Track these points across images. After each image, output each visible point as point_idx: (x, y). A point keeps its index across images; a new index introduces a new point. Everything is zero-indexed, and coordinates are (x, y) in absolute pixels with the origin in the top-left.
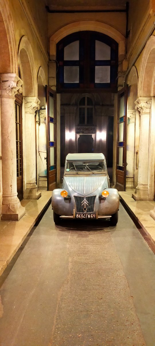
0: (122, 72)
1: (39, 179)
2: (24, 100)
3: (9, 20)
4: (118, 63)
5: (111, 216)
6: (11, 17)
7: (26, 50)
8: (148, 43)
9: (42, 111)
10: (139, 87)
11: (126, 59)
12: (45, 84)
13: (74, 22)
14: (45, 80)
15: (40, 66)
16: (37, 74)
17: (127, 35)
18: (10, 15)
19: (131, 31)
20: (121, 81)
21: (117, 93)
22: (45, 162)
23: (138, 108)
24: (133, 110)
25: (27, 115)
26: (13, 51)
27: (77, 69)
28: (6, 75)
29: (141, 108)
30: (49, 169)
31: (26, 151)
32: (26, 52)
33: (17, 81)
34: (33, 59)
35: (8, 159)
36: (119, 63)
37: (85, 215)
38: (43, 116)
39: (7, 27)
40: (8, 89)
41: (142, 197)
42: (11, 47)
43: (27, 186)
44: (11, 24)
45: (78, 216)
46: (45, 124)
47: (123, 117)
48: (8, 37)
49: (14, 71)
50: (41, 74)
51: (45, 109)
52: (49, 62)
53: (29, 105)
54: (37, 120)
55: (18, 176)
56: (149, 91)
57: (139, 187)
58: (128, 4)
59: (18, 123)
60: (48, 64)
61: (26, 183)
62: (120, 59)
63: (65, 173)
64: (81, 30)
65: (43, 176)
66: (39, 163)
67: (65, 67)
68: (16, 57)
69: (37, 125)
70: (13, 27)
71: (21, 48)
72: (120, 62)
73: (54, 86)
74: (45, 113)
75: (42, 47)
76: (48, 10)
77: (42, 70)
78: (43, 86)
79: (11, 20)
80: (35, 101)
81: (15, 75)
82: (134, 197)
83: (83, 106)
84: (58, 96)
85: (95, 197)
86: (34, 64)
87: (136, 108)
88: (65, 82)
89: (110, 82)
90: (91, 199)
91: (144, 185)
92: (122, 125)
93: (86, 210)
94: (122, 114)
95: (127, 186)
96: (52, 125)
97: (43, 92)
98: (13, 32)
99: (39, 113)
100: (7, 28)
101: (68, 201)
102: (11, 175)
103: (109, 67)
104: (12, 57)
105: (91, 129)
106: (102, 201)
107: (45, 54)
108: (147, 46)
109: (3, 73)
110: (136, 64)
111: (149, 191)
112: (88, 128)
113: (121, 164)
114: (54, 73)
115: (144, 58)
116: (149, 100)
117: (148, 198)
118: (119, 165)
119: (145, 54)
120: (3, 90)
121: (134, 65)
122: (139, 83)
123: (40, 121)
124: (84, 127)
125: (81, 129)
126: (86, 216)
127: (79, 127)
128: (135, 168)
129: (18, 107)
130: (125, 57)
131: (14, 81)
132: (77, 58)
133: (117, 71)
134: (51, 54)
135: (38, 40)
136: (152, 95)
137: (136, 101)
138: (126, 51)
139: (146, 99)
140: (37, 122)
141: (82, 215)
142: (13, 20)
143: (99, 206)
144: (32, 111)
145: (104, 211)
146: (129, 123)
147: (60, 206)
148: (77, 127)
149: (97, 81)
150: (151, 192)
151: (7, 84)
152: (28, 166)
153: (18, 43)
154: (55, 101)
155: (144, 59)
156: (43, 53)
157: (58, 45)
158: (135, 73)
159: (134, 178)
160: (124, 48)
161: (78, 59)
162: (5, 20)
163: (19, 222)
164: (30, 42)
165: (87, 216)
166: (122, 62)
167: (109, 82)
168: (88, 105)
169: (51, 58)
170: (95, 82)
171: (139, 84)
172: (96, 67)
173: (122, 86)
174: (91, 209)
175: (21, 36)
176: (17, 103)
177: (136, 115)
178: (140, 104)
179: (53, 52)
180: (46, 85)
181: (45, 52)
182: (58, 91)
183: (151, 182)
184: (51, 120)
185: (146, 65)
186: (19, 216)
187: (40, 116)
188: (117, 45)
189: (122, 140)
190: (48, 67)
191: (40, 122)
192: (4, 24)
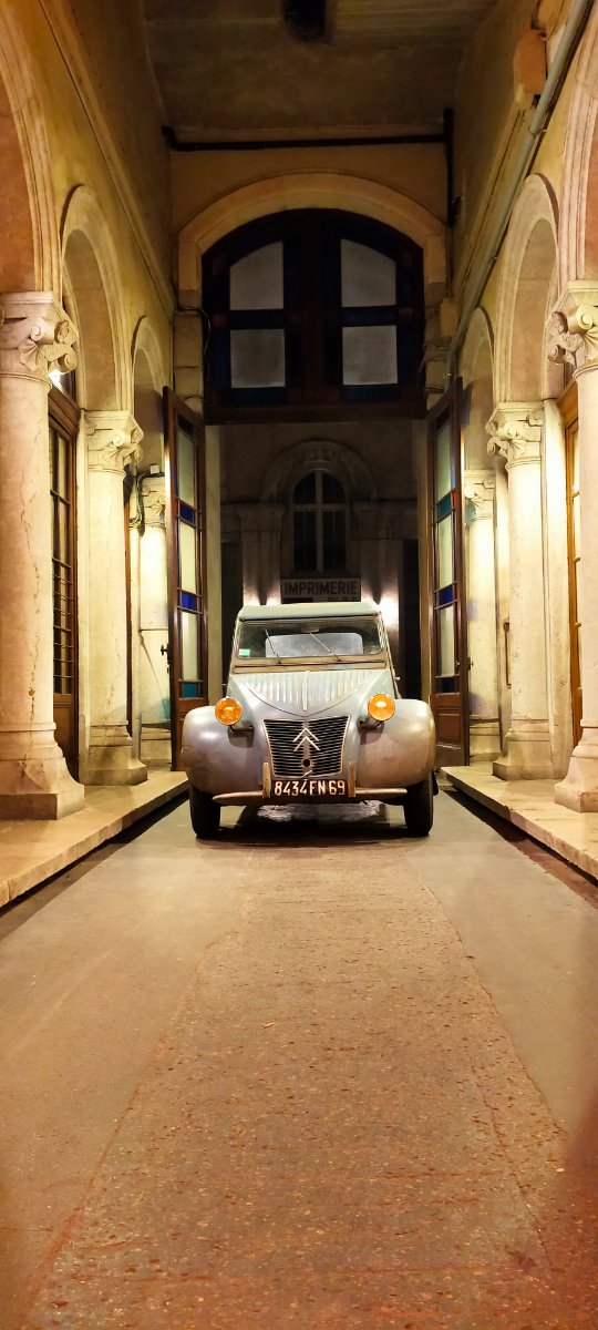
0: (443, 343)
1: (140, 733)
2: (82, 421)
3: (30, 112)
4: (423, 314)
5: (405, 791)
6: (38, 106)
7: (91, 241)
8: (518, 208)
9: (150, 483)
10: (498, 372)
11: (452, 296)
12: (159, 383)
13: (263, 178)
14: (163, 374)
15: (142, 313)
16: (131, 338)
17: (452, 217)
18: (35, 96)
19: (463, 198)
20: (436, 374)
21: (423, 418)
22: (162, 662)
23: (498, 448)
24: (483, 473)
25: (95, 476)
26: (44, 219)
27: (276, 338)
28: (18, 297)
29: (510, 441)
30: (177, 691)
31: (90, 608)
32: (91, 248)
33: (56, 320)
34: (117, 275)
35: (20, 593)
36: (428, 312)
37: (308, 785)
38: (156, 499)
39: (23, 135)
40: (23, 347)
41: (529, 765)
42: (37, 206)
43: (91, 737)
44: (38, 131)
45: (283, 788)
46: (161, 530)
47: (449, 494)
48: (27, 171)
49: (47, 285)
50: (147, 345)
51: (161, 474)
52: (174, 315)
53: (103, 439)
54: (134, 514)
55: (57, 688)
56: (533, 382)
57: (518, 729)
58: (449, 114)
59: (62, 501)
60: (173, 317)
61: (88, 724)
62: (429, 299)
63: (234, 662)
64: (289, 208)
65: (156, 721)
66: (140, 667)
67: (232, 332)
68: (53, 240)
69: (134, 532)
70: (44, 140)
71: (76, 228)
72: (432, 310)
73: (197, 396)
74: (161, 491)
75: (150, 250)
76: (173, 141)
77: (149, 333)
78: (156, 393)
79: (39, 114)
80: (123, 426)
81: (47, 297)
82: (501, 770)
83: (309, 507)
84: (212, 436)
85: (345, 719)
86: (121, 298)
87: (490, 446)
88: (236, 383)
89: (396, 382)
90: (330, 729)
91: (533, 721)
92: (447, 524)
93: (311, 765)
94: (446, 487)
95: (476, 749)
96: (187, 535)
97: (153, 413)
98: (44, 156)
99: (140, 490)
100: (24, 140)
101: (244, 739)
102: (33, 651)
103: (393, 329)
104: (40, 239)
105: (340, 588)
106: (369, 736)
107: (163, 284)
108: (515, 220)
109: (8, 293)
110: (485, 301)
111: (552, 740)
112: (328, 584)
113: (449, 670)
114: (193, 352)
115: (509, 265)
116: (534, 412)
117: (551, 770)
118: (443, 676)
119: (512, 250)
120: (8, 352)
121: (478, 305)
122: (498, 356)
123: (143, 519)
124: (314, 581)
125: (301, 589)
126: (312, 788)
127: (293, 582)
128: (504, 684)
129: (60, 441)
130: (448, 288)
131: (46, 319)
132: (276, 302)
133: (423, 342)
134: (183, 285)
135: (135, 223)
136: (545, 392)
137: (491, 419)
138: (451, 270)
139: (523, 409)
140: (131, 521)
141: (297, 783)
142: (43, 116)
143: (361, 753)
144: (113, 463)
145: (378, 771)
146: (474, 520)
147: (215, 761)
148: (288, 581)
149: (349, 379)
150: (562, 746)
151: (21, 330)
152: (99, 661)
153: (61, 200)
154: (198, 452)
155: (509, 271)
156: (152, 274)
157: (208, 259)
158: (482, 334)
159: (499, 720)
160: (443, 263)
161: (279, 305)
162: (17, 113)
163: (59, 822)
164: (106, 217)
165: (316, 785)
166: (439, 307)
167: (394, 380)
168: (326, 500)
169: (183, 301)
170: (347, 382)
171: (497, 362)
172: (347, 331)
173: (441, 391)
174: (327, 763)
175: (75, 184)
176: (56, 425)
177: (495, 489)
178: (503, 425)
179: (191, 280)
180: (165, 389)
181: (159, 274)
182: (210, 417)
183: (560, 708)
184: (183, 513)
185: (516, 288)
186: (60, 805)
187: (145, 500)
188: (417, 253)
189: (447, 579)
190: (174, 331)
191: (143, 522)
192: (14, 125)
